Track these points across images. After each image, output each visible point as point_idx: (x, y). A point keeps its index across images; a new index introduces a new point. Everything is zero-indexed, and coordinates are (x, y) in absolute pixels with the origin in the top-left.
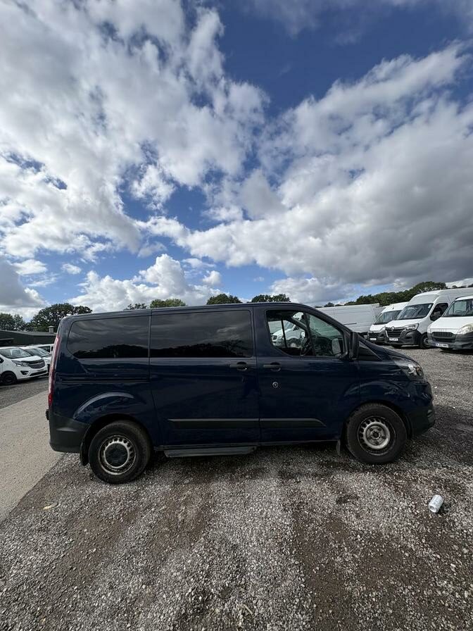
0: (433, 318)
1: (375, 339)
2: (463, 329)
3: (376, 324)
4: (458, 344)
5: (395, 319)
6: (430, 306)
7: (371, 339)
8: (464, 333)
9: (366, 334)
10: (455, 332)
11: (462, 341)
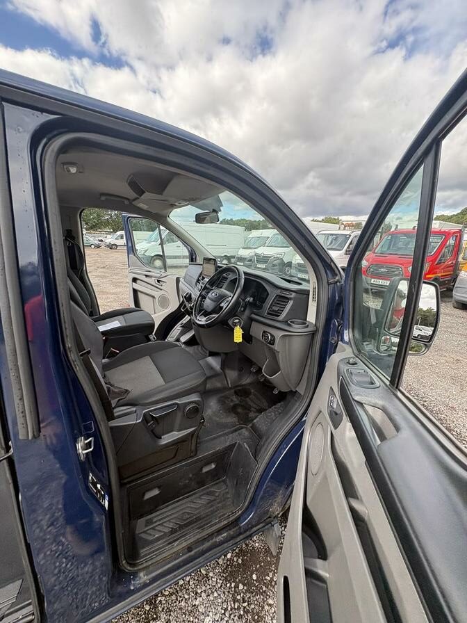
1: (242, 264)
3: (244, 248)
5: (264, 245)
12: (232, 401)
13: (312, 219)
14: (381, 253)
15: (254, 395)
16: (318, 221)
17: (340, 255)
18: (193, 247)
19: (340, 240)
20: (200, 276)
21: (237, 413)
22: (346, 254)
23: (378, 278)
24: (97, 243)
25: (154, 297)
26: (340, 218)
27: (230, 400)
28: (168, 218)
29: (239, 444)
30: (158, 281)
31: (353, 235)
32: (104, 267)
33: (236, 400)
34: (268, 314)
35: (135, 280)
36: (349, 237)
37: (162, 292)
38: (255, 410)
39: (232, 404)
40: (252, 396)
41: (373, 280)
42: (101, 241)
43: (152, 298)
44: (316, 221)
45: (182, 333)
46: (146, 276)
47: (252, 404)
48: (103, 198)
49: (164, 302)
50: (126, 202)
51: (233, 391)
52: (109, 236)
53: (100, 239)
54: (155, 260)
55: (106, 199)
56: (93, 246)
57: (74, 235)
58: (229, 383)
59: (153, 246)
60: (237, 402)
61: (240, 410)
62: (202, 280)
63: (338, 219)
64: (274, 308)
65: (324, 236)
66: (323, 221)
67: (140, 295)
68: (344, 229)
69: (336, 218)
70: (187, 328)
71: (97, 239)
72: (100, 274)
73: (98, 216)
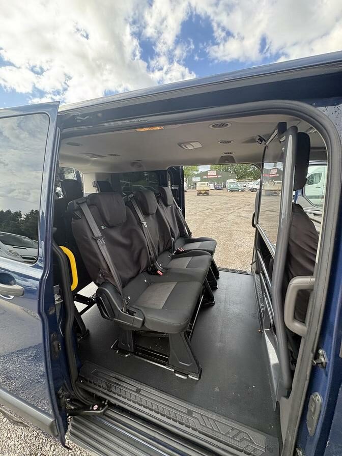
24: (243, 188)
42: (245, 186)
52: (251, 183)
53: (244, 185)
56: (240, 190)
71: (242, 185)
72: (247, 209)
73: (245, 169)
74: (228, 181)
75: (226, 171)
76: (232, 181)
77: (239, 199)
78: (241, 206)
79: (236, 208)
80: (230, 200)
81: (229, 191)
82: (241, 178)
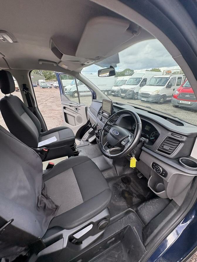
0: (141, 85)
1: (114, 94)
2: (155, 92)
3: (115, 86)
4: (150, 99)
5: (125, 84)
6: (141, 79)
7: (112, 94)
8: (154, 94)
9: (110, 90)
10: (151, 93)
11: (152, 98)
12: (121, 187)
13: (146, 70)
14: (185, 87)
15: (134, 183)
16: (149, 71)
17: (163, 89)
18: (94, 90)
19: (163, 81)
20: (100, 110)
21: (125, 198)
22: (167, 88)
23: (184, 100)
24: (50, 86)
25: (74, 117)
26: (160, 69)
27: (119, 186)
28: (80, 73)
29: (130, 226)
30: (76, 109)
31: (171, 77)
32: (53, 97)
33: (123, 187)
34: (159, 150)
35: (64, 108)
36: (169, 79)
37: (78, 115)
38: (135, 195)
39: (121, 190)
40: (132, 183)
41: (181, 101)
42: (52, 85)
43: (73, 117)
44: (148, 71)
45: (90, 137)
46: (70, 106)
47: (133, 191)
48: (41, 63)
49: (79, 120)
50: (55, 65)
51: (120, 178)
52: (55, 83)
53: (52, 84)
54: (75, 93)
55: (43, 63)
56: (49, 88)
57: (27, 87)
58: (118, 174)
59: (74, 87)
60: (124, 188)
61: (126, 195)
62: (102, 113)
63: (159, 69)
64: (165, 147)
65: (155, 79)
66: (151, 71)
67: (68, 116)
68: (166, 75)
69: (158, 68)
70: (92, 134)
71: (50, 84)
72: (52, 101)
73: (50, 73)
74: (40, 81)
75: (37, 73)
76: (42, 81)
77: (48, 94)
78: (48, 98)
79: (44, 100)
80: (41, 94)
81: (41, 88)
82: (48, 78)
